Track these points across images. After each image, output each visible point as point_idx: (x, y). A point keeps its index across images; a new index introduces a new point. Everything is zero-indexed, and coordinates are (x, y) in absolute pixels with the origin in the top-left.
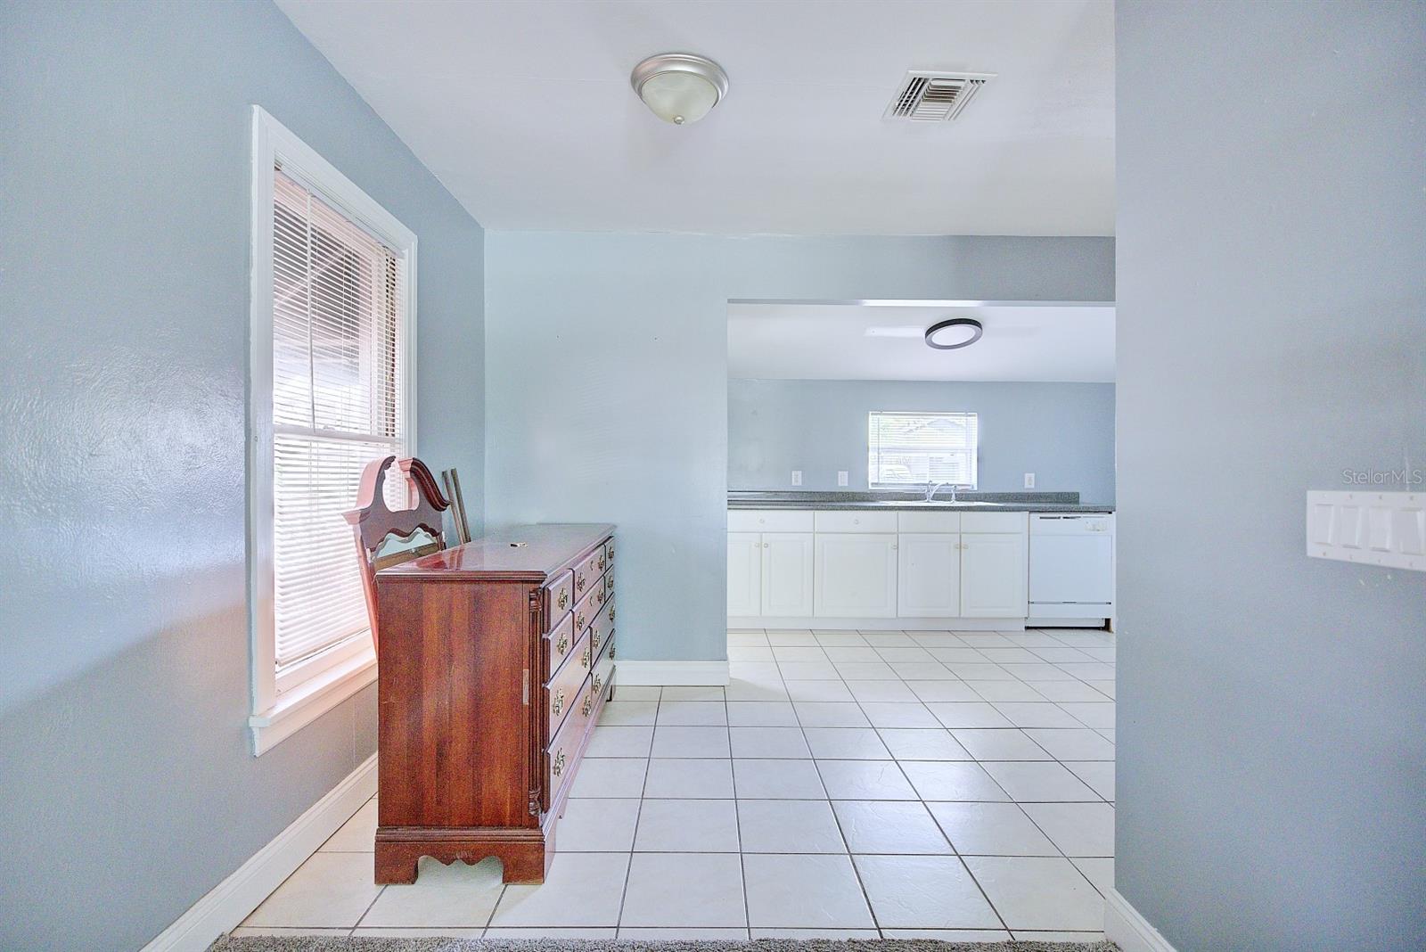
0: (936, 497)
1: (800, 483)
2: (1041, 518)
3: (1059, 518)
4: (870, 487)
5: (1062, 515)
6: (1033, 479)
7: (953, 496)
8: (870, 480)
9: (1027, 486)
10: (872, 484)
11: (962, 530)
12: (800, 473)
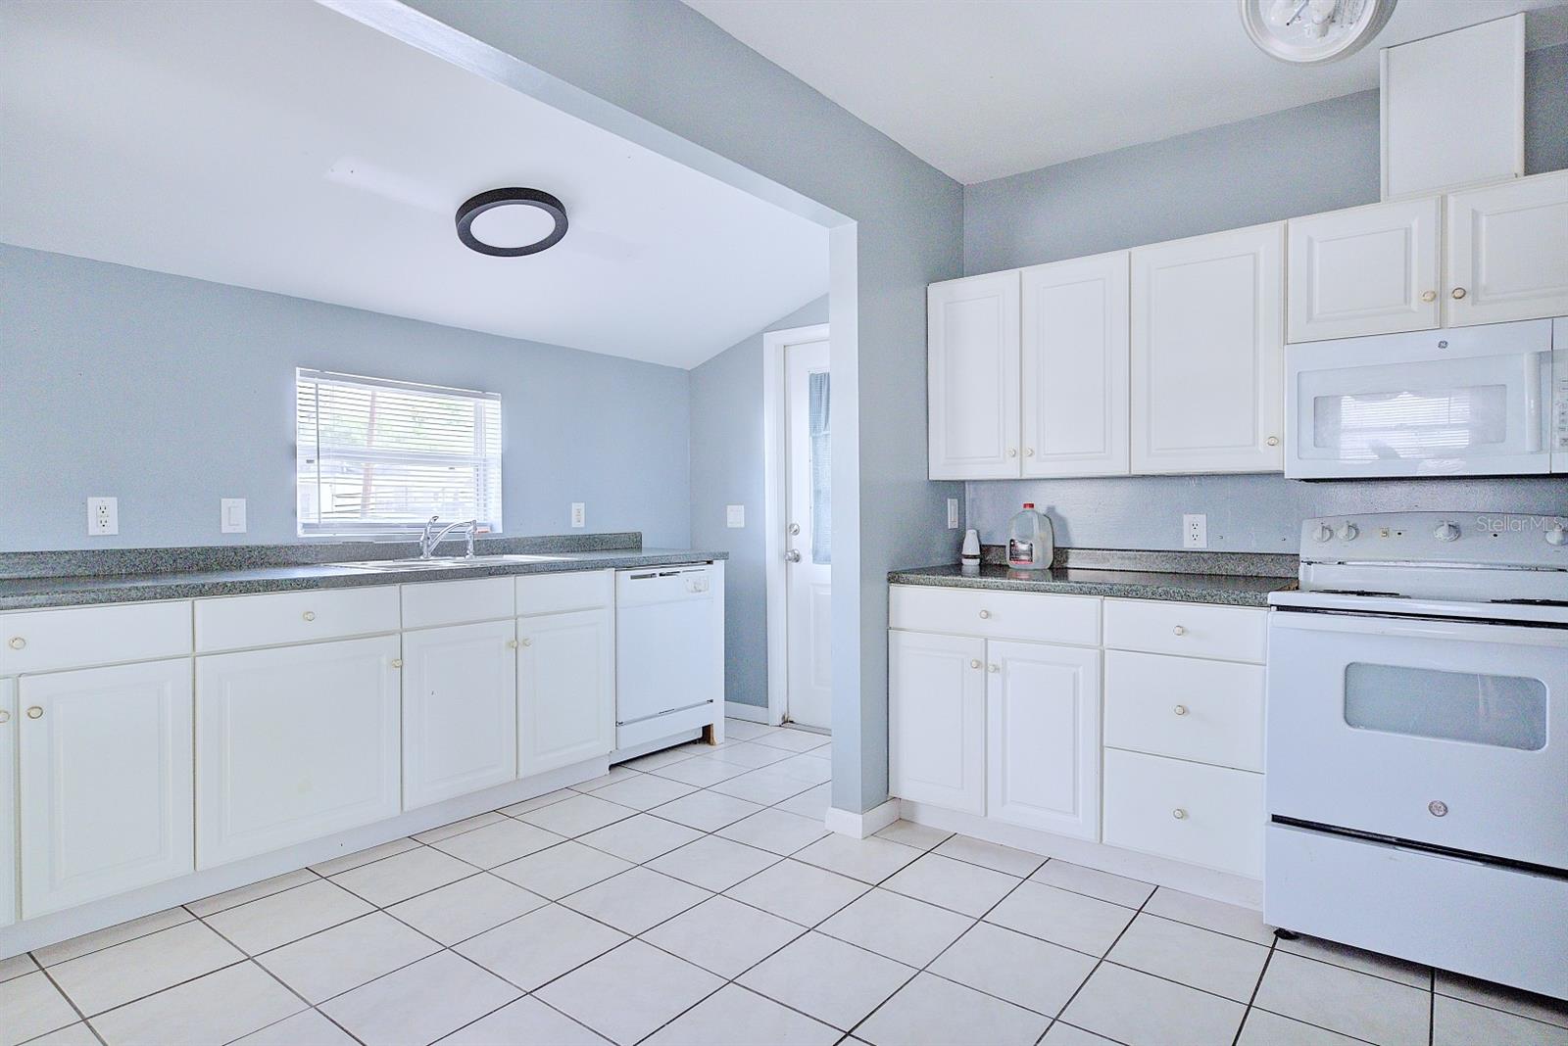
0: (442, 550)
1: (112, 528)
2: (633, 577)
3: (653, 575)
4: (300, 533)
5: (657, 571)
6: (583, 512)
7: (470, 547)
8: (301, 519)
9: (575, 524)
10: (305, 526)
11: (518, 613)
12: (111, 503)
